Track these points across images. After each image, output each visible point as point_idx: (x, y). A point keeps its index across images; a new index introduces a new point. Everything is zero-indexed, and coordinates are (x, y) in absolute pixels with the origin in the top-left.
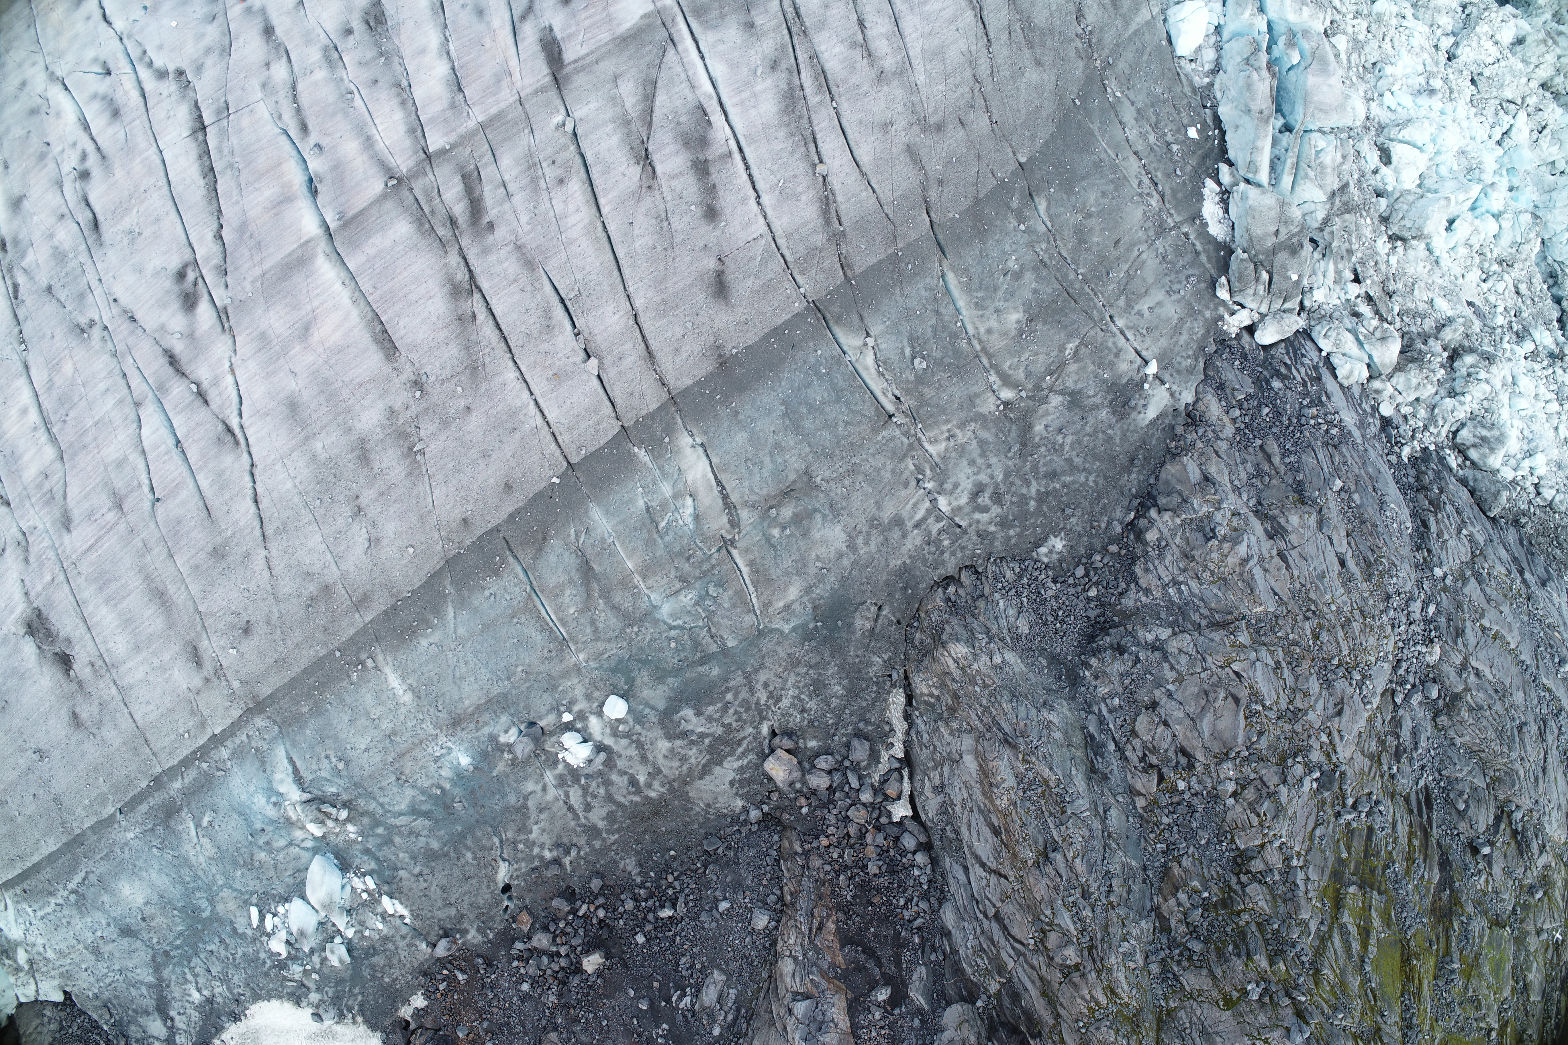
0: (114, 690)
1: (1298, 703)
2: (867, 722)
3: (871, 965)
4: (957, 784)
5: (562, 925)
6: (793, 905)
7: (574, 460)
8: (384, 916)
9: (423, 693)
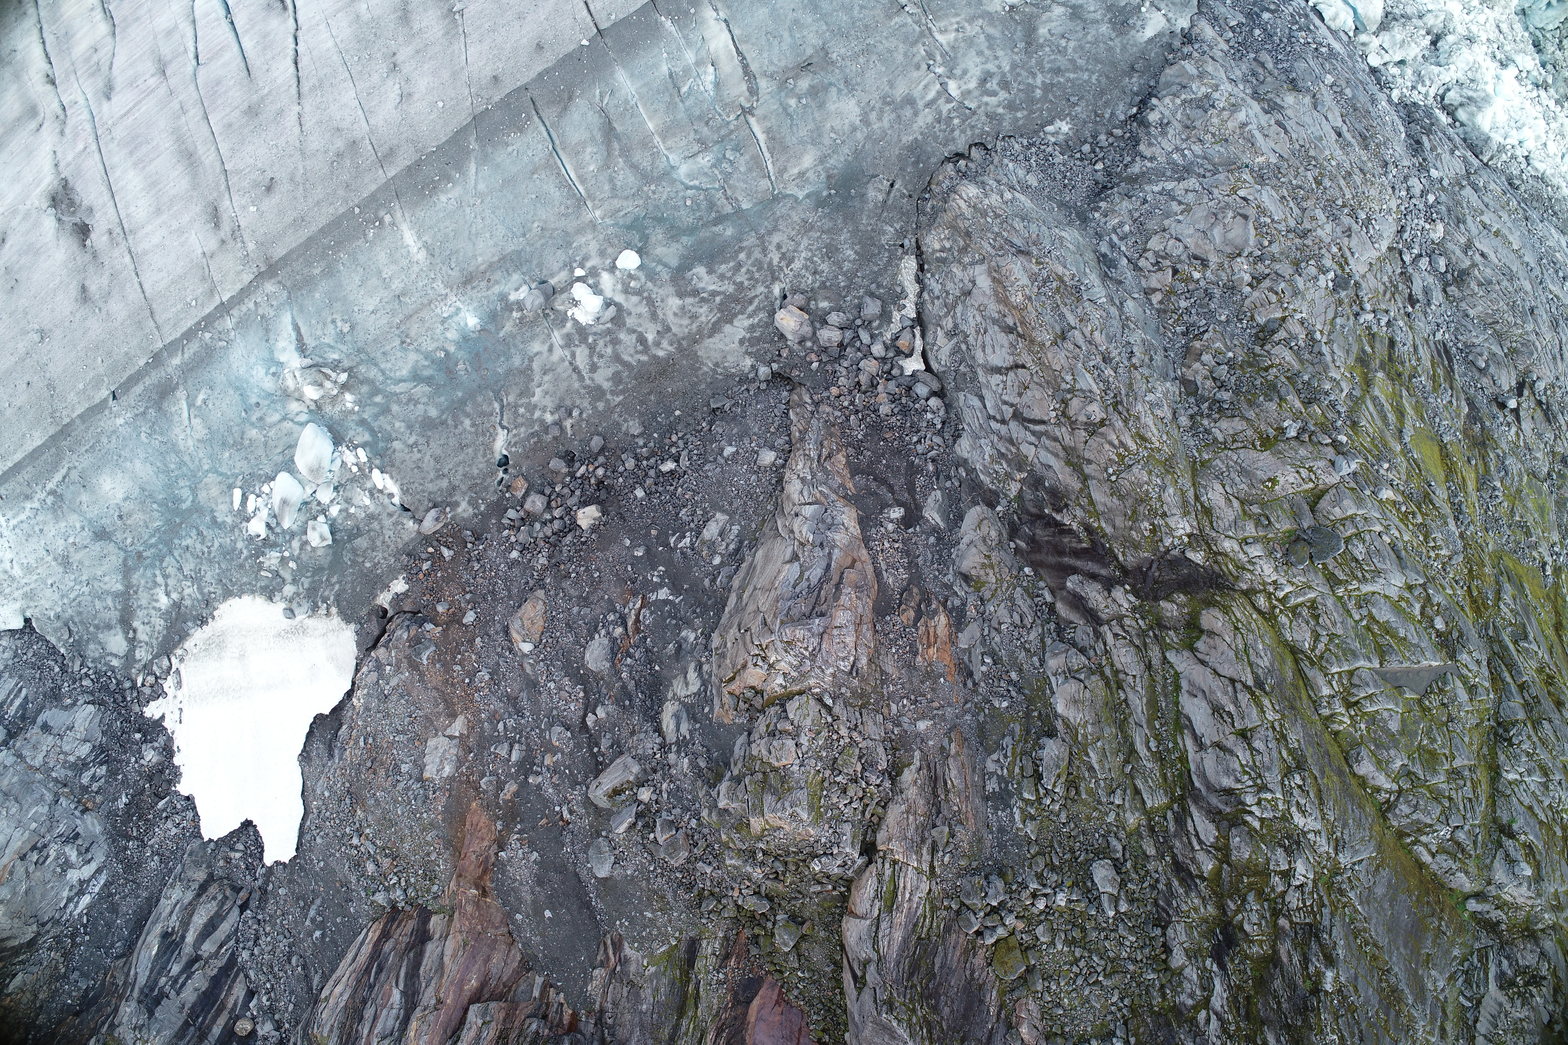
0: (127, 259)
1: (1307, 225)
2: (879, 286)
3: (883, 491)
4: (971, 312)
5: (558, 489)
6: (802, 440)
7: (602, 27)
8: (373, 492)
9: (437, 251)
